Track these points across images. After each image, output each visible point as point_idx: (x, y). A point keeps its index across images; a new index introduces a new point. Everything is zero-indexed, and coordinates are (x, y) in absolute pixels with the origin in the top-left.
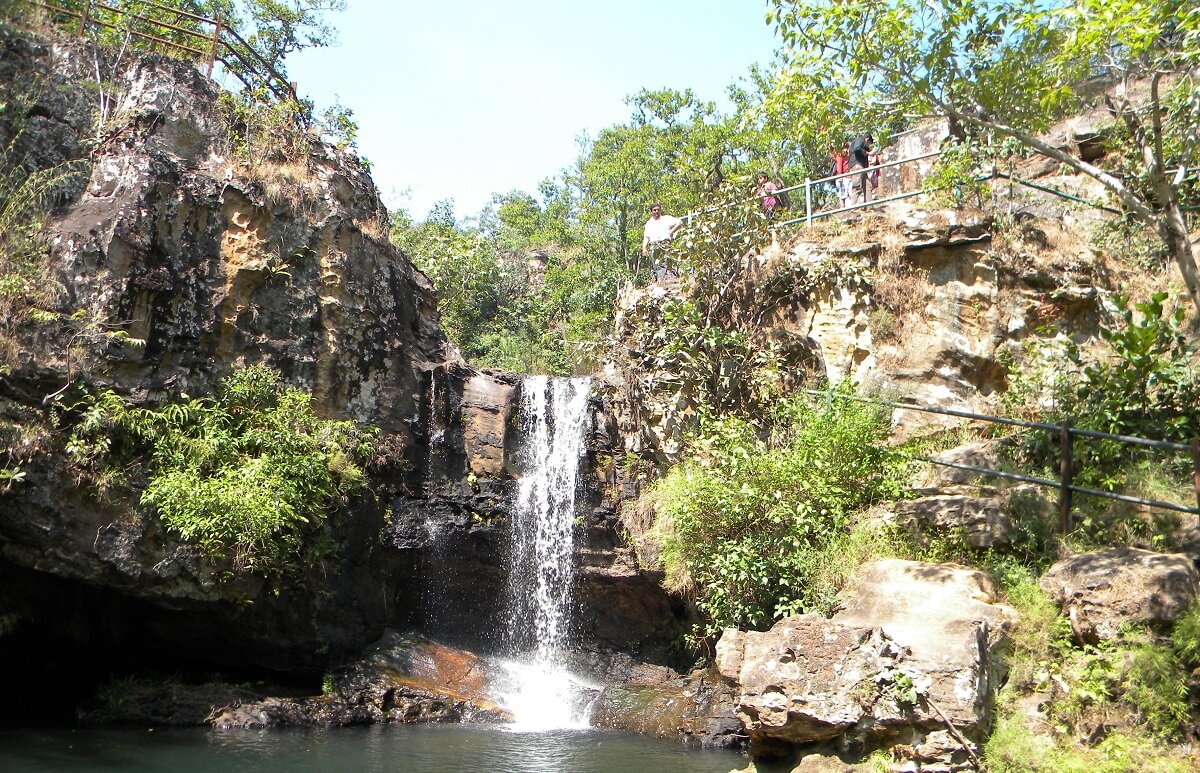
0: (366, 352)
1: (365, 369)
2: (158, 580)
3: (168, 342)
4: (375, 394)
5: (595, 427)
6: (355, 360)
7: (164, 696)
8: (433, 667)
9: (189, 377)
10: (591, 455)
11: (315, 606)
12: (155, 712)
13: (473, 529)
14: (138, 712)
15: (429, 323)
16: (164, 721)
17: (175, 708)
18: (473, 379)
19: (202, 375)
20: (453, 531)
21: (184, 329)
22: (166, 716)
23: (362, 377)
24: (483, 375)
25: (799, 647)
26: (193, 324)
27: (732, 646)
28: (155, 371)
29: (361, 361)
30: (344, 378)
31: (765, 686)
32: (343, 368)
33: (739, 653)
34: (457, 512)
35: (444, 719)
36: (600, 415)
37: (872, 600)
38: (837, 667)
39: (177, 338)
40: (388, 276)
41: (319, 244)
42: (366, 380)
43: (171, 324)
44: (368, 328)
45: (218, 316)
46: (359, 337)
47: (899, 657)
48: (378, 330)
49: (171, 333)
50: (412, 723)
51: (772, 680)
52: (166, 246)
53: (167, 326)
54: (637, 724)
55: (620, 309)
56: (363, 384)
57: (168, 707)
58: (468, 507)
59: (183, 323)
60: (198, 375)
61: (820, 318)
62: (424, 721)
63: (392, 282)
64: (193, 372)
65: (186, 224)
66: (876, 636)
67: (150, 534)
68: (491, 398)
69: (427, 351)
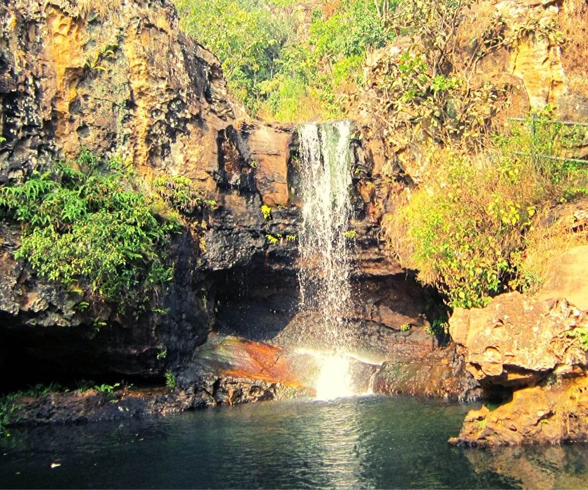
0: (172, 120)
1: (172, 133)
2: (31, 314)
3: (18, 132)
4: (182, 152)
5: (357, 160)
6: (164, 127)
7: (45, 402)
8: (249, 359)
9: (38, 157)
10: (355, 181)
11: (153, 322)
12: (39, 416)
13: (270, 249)
14: (26, 417)
15: (219, 90)
16: (47, 421)
17: (54, 410)
18: (257, 132)
19: (46, 153)
20: (254, 252)
21: (29, 120)
22: (48, 418)
23: (171, 140)
24: (266, 128)
25: (506, 317)
26: (35, 115)
27: (460, 320)
28: (11, 155)
29: (168, 126)
30: (157, 143)
31: (484, 347)
32: (155, 135)
33: (465, 325)
34: (256, 236)
35: (261, 399)
36: (359, 150)
37: (565, 278)
38: (535, 329)
39: (24, 128)
40: (182, 58)
41: (125, 40)
42: (174, 142)
43: (18, 117)
44: (171, 101)
45: (53, 106)
46: (165, 109)
47: (580, 318)
48: (179, 103)
49: (19, 124)
50: (236, 404)
51: (489, 342)
52: (6, 56)
53: (15, 119)
54: (410, 389)
55: (366, 66)
56: (172, 145)
57: (49, 410)
58: (264, 233)
59: (28, 115)
60: (43, 153)
61: (521, 59)
62: (246, 402)
63: (187, 63)
64: (40, 153)
65: (19, 37)
66: (562, 305)
67: (23, 281)
68: (273, 146)
69: (219, 112)
